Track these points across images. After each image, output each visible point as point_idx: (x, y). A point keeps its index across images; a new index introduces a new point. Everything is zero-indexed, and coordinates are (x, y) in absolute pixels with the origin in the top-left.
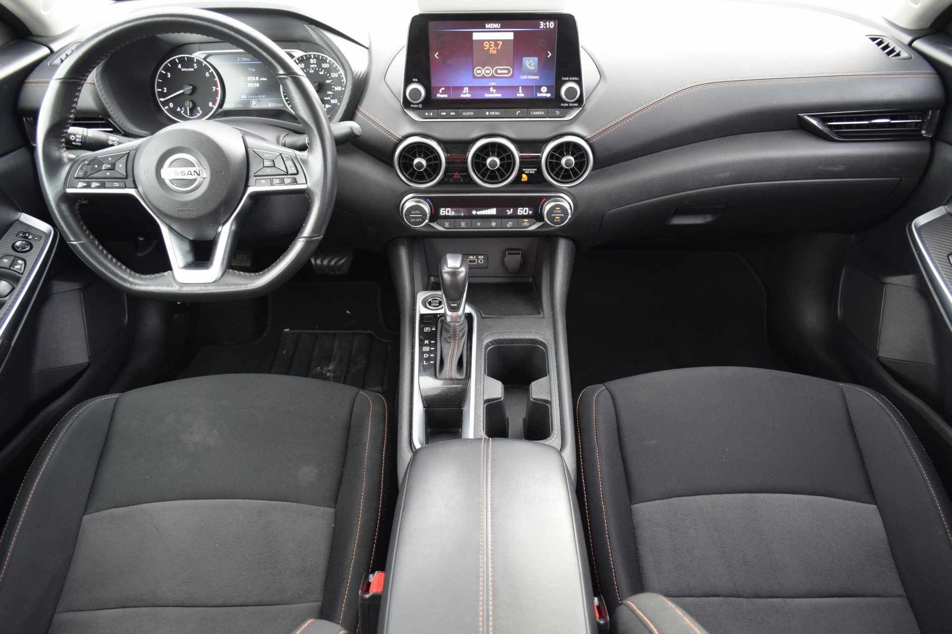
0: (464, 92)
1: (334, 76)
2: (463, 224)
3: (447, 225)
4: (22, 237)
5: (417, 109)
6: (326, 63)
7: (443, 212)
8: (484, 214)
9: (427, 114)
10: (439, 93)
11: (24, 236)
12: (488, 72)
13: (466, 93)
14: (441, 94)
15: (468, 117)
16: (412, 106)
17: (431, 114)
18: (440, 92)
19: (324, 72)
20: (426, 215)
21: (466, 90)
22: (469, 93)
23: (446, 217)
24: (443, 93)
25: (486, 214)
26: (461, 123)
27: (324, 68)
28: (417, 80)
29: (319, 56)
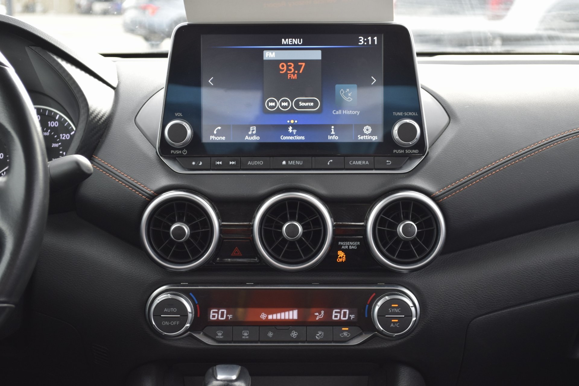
0: (250, 133)
1: (64, 138)
2: (246, 334)
3: (220, 335)
5: (181, 156)
6: (55, 120)
7: (215, 315)
8: (279, 317)
9: (194, 163)
10: (213, 134)
12: (285, 104)
13: (252, 135)
14: (216, 135)
15: (255, 167)
16: (172, 152)
17: (201, 163)
18: (215, 132)
19: (50, 133)
20: (187, 316)
21: (253, 131)
22: (257, 134)
23: (218, 324)
24: (219, 134)
25: (283, 318)
26: (244, 176)
27: (51, 128)
28: (181, 115)
29: (45, 110)
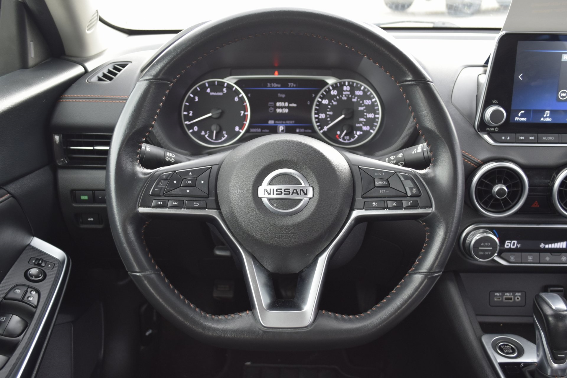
0: (545, 116)
1: (367, 104)
2: (530, 258)
3: (512, 259)
4: (34, 264)
5: (494, 132)
6: (360, 90)
7: (508, 244)
8: (556, 247)
9: (503, 138)
10: (518, 116)
11: (36, 263)
13: (546, 117)
14: (520, 117)
15: (548, 142)
16: (487, 129)
17: (509, 138)
18: (519, 115)
19: (357, 99)
20: (497, 248)
21: (548, 114)
22: (549, 117)
23: (510, 250)
24: (522, 116)
25: (558, 247)
26: (540, 148)
27: (357, 96)
28: (497, 102)
29: (353, 83)
